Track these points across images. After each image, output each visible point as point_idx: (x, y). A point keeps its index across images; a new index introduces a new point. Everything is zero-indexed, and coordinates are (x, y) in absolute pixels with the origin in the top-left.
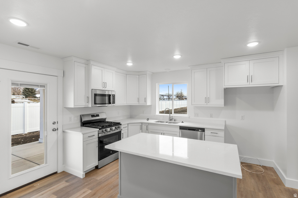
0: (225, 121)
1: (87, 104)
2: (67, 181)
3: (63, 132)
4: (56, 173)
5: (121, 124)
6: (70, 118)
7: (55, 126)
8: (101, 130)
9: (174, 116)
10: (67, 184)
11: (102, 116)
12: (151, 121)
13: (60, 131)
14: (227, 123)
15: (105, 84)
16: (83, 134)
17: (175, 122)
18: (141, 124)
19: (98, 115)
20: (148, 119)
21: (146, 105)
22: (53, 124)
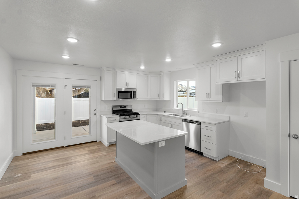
0: (229, 117)
1: (114, 98)
2: (98, 147)
3: (100, 116)
4: (96, 141)
5: (139, 114)
6: (105, 108)
7: (95, 112)
8: (122, 117)
9: (187, 110)
10: (98, 148)
11: (128, 108)
12: (166, 114)
13: (98, 115)
14: (232, 119)
15: (127, 84)
16: (108, 118)
17: (186, 115)
18: (157, 116)
19: (125, 107)
20: (165, 112)
21: (163, 100)
22: (94, 110)
